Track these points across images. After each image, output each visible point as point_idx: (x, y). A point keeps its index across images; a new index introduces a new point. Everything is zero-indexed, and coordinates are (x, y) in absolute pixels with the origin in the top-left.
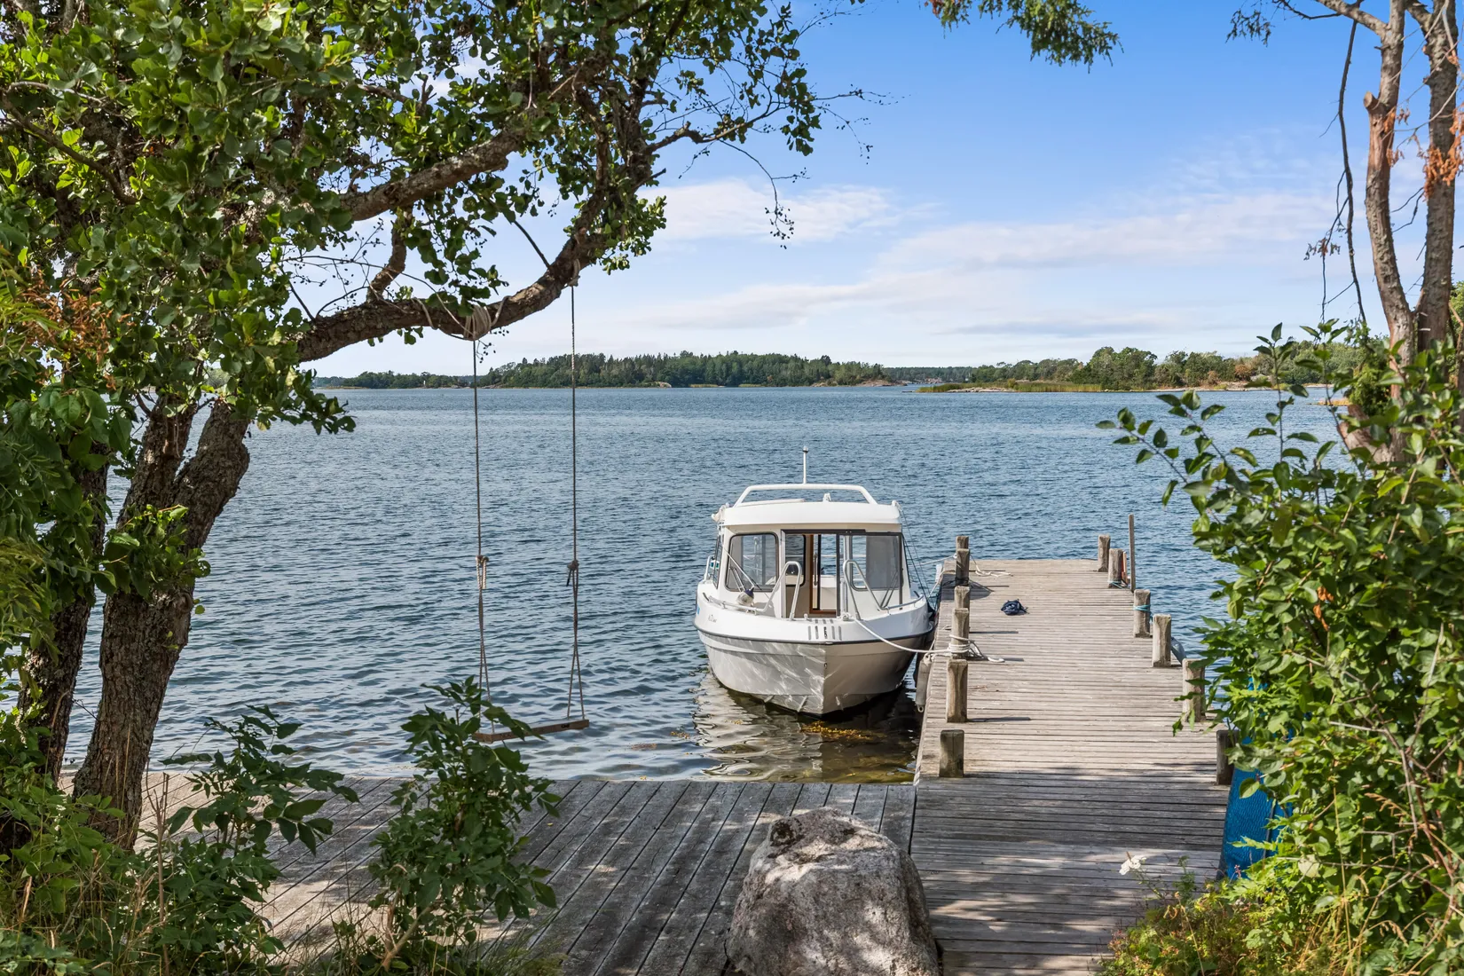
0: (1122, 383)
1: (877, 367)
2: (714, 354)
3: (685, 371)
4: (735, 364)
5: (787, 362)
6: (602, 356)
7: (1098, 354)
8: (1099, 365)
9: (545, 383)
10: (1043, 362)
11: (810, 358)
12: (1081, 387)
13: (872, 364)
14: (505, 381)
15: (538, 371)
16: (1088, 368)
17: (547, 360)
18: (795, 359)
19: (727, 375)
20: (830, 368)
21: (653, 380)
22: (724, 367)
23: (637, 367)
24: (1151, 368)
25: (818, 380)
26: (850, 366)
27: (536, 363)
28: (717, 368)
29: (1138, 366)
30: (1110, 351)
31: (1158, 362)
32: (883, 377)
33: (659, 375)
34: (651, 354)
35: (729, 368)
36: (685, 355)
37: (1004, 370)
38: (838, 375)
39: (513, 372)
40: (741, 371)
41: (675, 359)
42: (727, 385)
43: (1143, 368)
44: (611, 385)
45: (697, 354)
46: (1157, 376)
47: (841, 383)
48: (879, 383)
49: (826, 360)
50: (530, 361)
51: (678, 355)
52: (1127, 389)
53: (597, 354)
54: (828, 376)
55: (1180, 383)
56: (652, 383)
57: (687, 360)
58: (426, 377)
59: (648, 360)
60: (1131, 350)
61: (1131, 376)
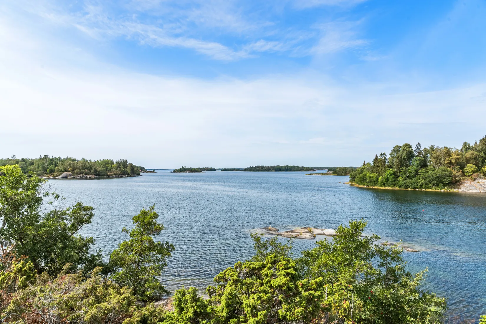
3: (278, 169)
9: (254, 171)
11: (300, 166)
13: (311, 167)
14: (247, 170)
15: (253, 169)
18: (297, 166)
25: (301, 170)
27: (253, 167)
35: (285, 168)
38: (304, 169)
40: (288, 169)
41: (276, 166)
42: (285, 171)
44: (265, 171)
45: (280, 166)
47: (305, 171)
48: (312, 171)
49: (303, 167)
56: (272, 171)
58: (235, 169)
59: (272, 167)
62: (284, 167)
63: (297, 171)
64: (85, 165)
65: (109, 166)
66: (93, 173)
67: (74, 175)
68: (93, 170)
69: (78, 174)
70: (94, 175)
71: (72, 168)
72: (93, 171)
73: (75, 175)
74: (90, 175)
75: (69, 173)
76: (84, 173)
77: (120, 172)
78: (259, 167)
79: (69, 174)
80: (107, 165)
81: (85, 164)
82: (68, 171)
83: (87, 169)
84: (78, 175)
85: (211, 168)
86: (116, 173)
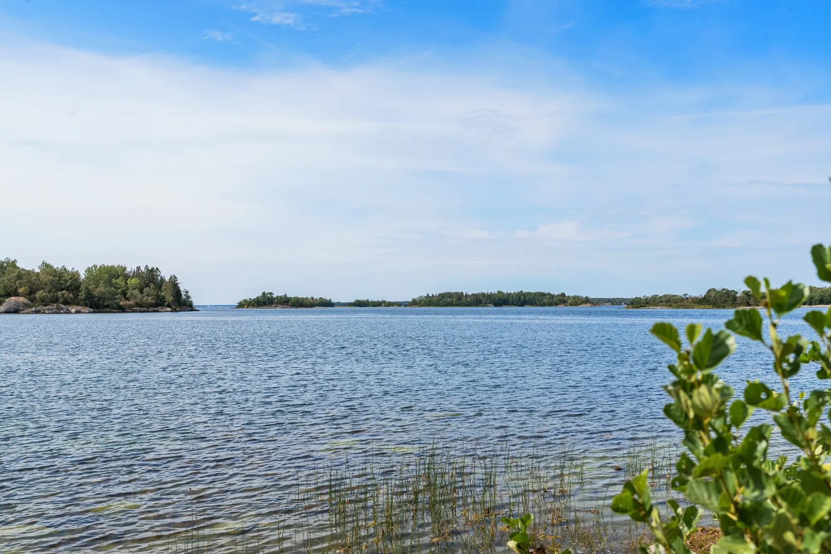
0: (721, 305)
1: (587, 298)
2: (512, 293)
3: (500, 299)
4: (522, 296)
5: (546, 295)
6: (462, 293)
7: (709, 291)
8: (710, 296)
9: (438, 305)
10: (664, 295)
11: (556, 294)
12: (702, 306)
13: (584, 296)
14: (419, 304)
15: (434, 299)
16: (705, 298)
17: (438, 294)
18: (549, 294)
19: (519, 301)
20: (565, 298)
21: (486, 303)
22: (517, 298)
23: (478, 298)
24: (735, 298)
25: (560, 304)
26: (574, 297)
27: (433, 296)
28: (514, 298)
29: (728, 297)
30: (714, 290)
31: (738, 295)
32: (590, 302)
33: (489, 301)
34: (484, 292)
35: (519, 298)
36: (499, 292)
37: (646, 299)
38: (570, 301)
39: (423, 300)
40: (525, 299)
41: (495, 294)
42: (519, 306)
43: (732, 298)
44: (467, 305)
45: (505, 292)
46: (738, 301)
47: (571, 305)
48: (589, 305)
49: (563, 295)
50: (431, 295)
51: (496, 292)
52: (724, 307)
53: (460, 292)
54: (564, 302)
55: (749, 305)
56: (485, 305)
57: (501, 294)
58: (384, 302)
59: (483, 295)
60: (725, 290)
61: (726, 301)
62: (514, 296)
63: (551, 304)
64: (60, 280)
65: (120, 281)
66: (85, 300)
67: (34, 306)
68: (83, 293)
69: (45, 302)
70: (86, 305)
71: (27, 287)
72: (82, 295)
73: (38, 306)
74: (78, 304)
75: (22, 299)
76: (61, 300)
77: (152, 299)
78: (450, 295)
79: (23, 303)
80: (114, 280)
81: (60, 277)
82: (16, 294)
83: (67, 289)
84: (45, 305)
85: (320, 298)
86: (141, 300)
